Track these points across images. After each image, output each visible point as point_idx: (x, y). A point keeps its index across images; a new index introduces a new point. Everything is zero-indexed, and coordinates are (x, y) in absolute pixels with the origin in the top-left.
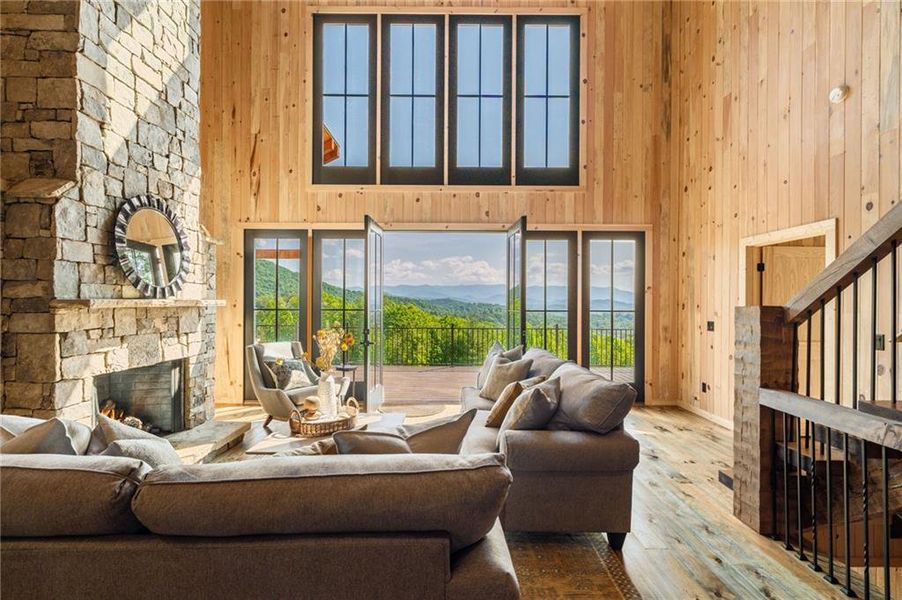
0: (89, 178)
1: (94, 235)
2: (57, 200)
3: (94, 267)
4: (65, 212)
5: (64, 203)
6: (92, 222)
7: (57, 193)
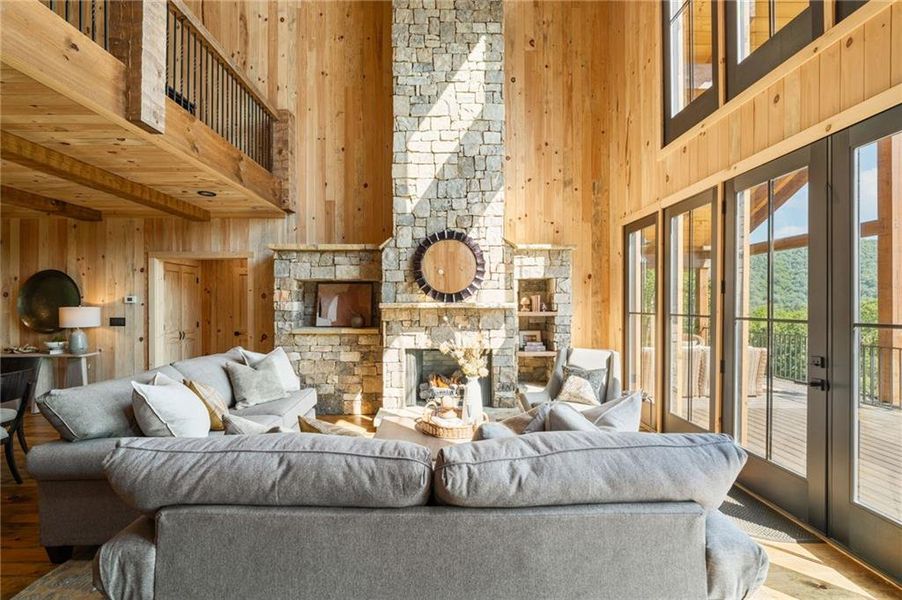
0: (400, 232)
1: (404, 265)
2: (383, 249)
3: (405, 284)
4: (387, 256)
5: (387, 250)
6: (403, 257)
7: (381, 247)
